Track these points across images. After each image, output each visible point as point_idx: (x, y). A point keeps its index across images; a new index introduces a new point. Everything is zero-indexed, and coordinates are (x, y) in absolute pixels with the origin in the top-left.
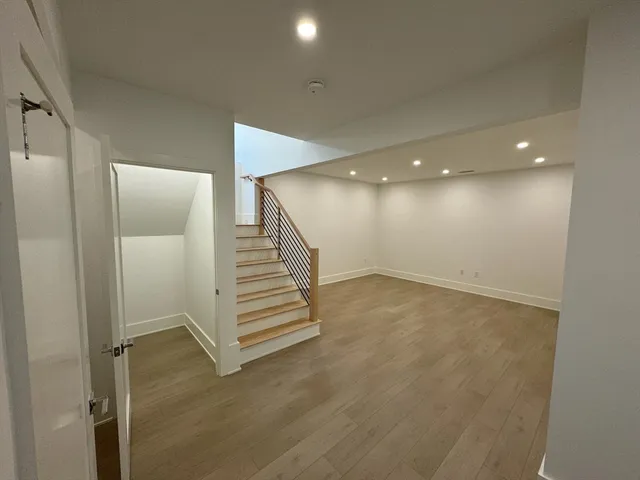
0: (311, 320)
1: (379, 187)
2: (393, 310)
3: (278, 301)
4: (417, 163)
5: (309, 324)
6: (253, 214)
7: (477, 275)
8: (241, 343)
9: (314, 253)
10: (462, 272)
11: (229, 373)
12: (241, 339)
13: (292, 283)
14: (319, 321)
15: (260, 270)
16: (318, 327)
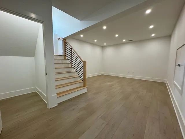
0: (84, 86)
1: (103, 47)
2: (110, 84)
3: (72, 80)
4: (117, 36)
5: (83, 88)
6: (62, 51)
7: (133, 73)
8: (57, 95)
9: (85, 62)
10: (129, 72)
11: (53, 107)
12: (58, 94)
13: (77, 75)
14: (87, 87)
15: (65, 70)
16: (86, 89)
